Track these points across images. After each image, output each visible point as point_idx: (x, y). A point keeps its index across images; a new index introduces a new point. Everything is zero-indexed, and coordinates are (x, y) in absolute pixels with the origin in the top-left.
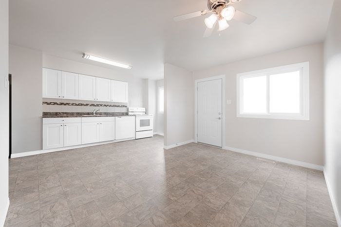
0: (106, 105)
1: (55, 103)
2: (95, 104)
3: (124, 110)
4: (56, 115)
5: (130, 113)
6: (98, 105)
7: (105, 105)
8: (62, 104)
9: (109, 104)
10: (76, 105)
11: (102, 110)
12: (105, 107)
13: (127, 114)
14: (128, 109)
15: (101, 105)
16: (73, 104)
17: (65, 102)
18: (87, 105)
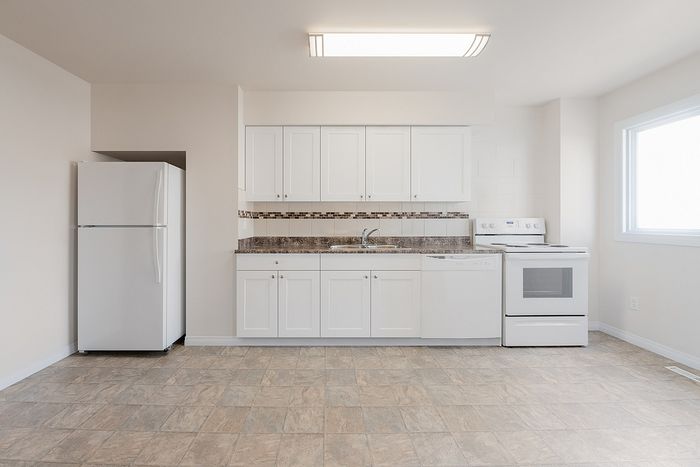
0: (399, 212)
1: (278, 215)
2: (368, 213)
3: (456, 229)
4: (278, 245)
5: (478, 240)
6: (375, 215)
7: (396, 215)
8: (291, 215)
9: (409, 211)
10: (322, 216)
11: (388, 228)
12: (396, 220)
13: (468, 243)
14: (472, 226)
15: (385, 215)
16: (313, 216)
17: (297, 211)
18: (347, 215)
